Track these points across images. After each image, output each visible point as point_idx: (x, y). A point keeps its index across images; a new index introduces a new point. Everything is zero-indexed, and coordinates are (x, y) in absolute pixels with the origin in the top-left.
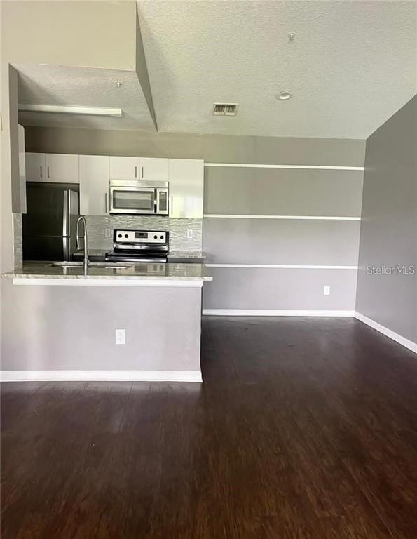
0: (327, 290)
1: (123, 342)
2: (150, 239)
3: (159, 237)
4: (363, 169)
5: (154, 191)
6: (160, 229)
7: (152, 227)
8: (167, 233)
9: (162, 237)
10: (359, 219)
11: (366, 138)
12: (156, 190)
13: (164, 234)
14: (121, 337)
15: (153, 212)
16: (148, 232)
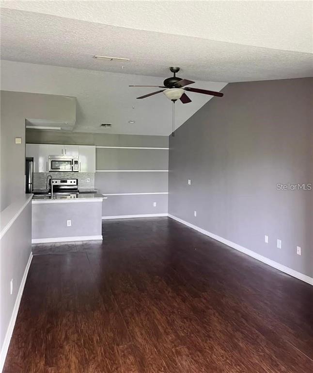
0: (155, 204)
1: (70, 225)
2: (69, 183)
3: (73, 182)
4: (168, 149)
6: (73, 178)
7: (69, 177)
8: (77, 180)
9: (74, 182)
10: (168, 171)
11: (168, 135)
12: (72, 160)
13: (75, 181)
14: (69, 223)
15: (71, 170)
16: (67, 180)
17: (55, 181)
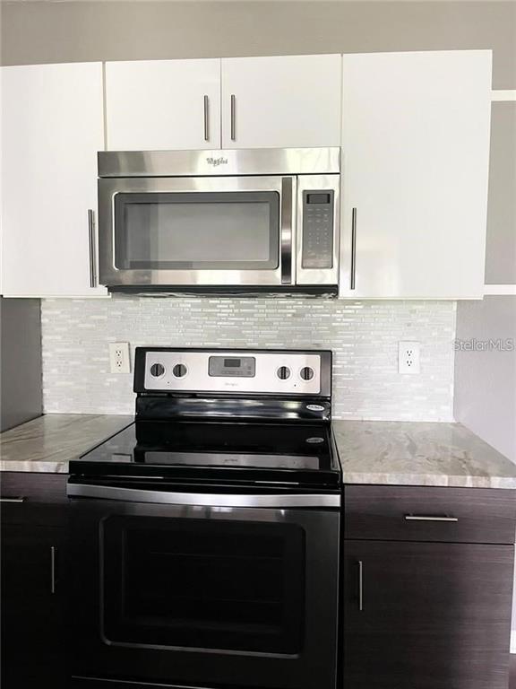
2: (264, 379)
3: (295, 373)
5: (279, 188)
7: (270, 338)
8: (327, 356)
9: (307, 373)
12: (287, 185)
15: (276, 278)
16: (256, 356)
17: (169, 360)
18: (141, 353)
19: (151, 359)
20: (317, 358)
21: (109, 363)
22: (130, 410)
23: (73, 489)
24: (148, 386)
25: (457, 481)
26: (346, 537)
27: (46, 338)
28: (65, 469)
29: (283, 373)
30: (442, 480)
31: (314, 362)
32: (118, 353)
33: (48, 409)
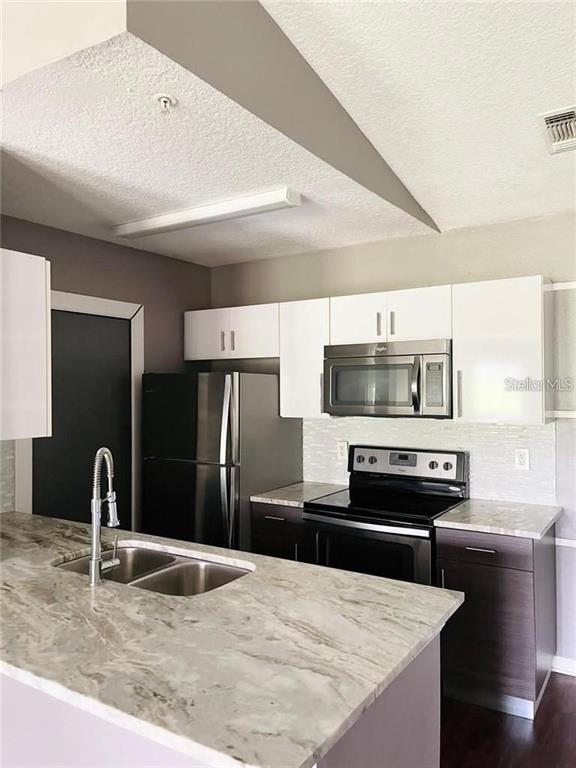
2: (422, 468)
3: (440, 466)
6: (444, 447)
8: (462, 457)
9: (448, 466)
16: (417, 453)
17: (367, 454)
18: (352, 449)
19: (357, 452)
20: (455, 456)
21: (336, 454)
22: (346, 483)
23: (306, 515)
24: (355, 469)
25: (495, 530)
26: (438, 556)
27: (305, 438)
28: (302, 506)
29: (433, 465)
30: (487, 529)
31: (453, 459)
32: (342, 448)
33: (305, 479)
